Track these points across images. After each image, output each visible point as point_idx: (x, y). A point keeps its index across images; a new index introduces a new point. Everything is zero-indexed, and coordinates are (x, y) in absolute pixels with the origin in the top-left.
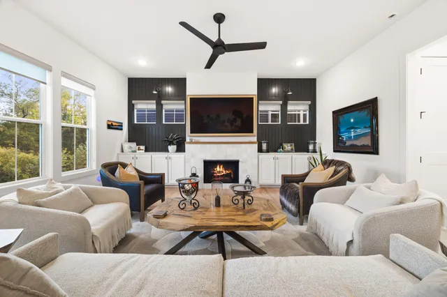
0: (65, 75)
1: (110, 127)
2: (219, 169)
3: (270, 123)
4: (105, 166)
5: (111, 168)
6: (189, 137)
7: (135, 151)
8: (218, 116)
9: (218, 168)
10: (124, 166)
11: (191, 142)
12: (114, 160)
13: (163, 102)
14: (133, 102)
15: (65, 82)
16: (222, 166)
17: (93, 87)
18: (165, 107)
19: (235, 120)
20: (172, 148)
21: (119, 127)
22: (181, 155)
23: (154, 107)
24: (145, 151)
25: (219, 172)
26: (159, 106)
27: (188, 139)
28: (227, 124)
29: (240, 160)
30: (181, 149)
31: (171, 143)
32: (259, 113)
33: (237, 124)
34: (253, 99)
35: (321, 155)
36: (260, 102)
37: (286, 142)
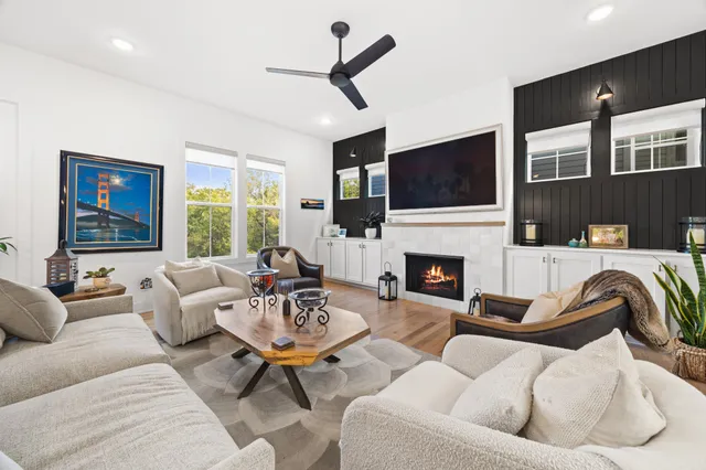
0: (250, 157)
1: (305, 206)
2: (435, 273)
3: (557, 179)
7: (337, 236)
8: (430, 177)
9: (433, 271)
13: (367, 167)
14: (338, 172)
15: (251, 164)
16: (439, 269)
17: (282, 163)
18: (370, 174)
19: (459, 182)
20: (370, 232)
21: (320, 206)
23: (357, 176)
24: (347, 236)
25: (435, 278)
26: (364, 174)
27: (387, 219)
28: (444, 190)
29: (466, 256)
31: (366, 225)
32: (529, 159)
33: (462, 189)
34: (493, 133)
35: (698, 262)
36: (528, 136)
37: (601, 222)
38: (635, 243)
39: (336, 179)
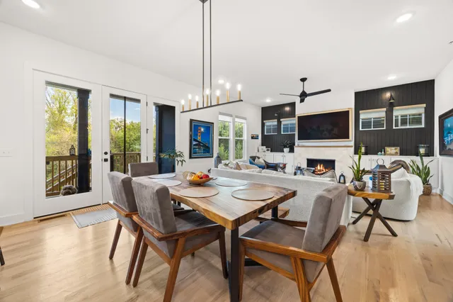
0: (237, 117)
1: (252, 138)
3: (372, 129)
4: (251, 157)
5: (253, 158)
6: (297, 142)
7: (264, 152)
8: (319, 127)
10: (259, 158)
11: (299, 146)
12: (254, 155)
13: (281, 120)
14: (264, 121)
15: (237, 120)
17: (245, 119)
18: (283, 123)
19: (332, 130)
20: (286, 150)
21: (257, 137)
22: (291, 154)
23: (276, 123)
24: (271, 152)
25: (320, 171)
26: (279, 123)
27: (296, 144)
28: (325, 132)
30: (292, 150)
31: (285, 147)
32: (361, 121)
33: (334, 132)
34: (348, 111)
35: (422, 159)
36: (360, 112)
37: (390, 146)
38: (402, 154)
39: (263, 125)
